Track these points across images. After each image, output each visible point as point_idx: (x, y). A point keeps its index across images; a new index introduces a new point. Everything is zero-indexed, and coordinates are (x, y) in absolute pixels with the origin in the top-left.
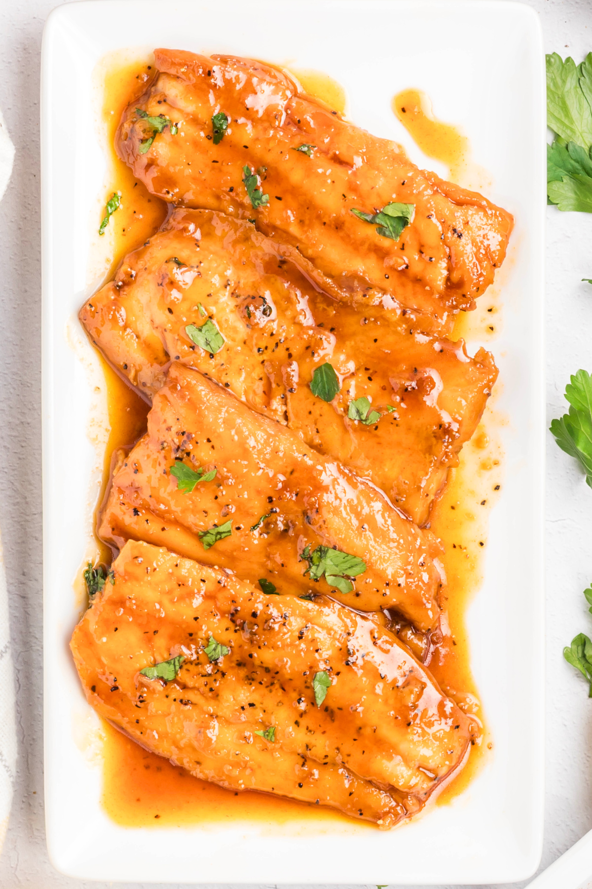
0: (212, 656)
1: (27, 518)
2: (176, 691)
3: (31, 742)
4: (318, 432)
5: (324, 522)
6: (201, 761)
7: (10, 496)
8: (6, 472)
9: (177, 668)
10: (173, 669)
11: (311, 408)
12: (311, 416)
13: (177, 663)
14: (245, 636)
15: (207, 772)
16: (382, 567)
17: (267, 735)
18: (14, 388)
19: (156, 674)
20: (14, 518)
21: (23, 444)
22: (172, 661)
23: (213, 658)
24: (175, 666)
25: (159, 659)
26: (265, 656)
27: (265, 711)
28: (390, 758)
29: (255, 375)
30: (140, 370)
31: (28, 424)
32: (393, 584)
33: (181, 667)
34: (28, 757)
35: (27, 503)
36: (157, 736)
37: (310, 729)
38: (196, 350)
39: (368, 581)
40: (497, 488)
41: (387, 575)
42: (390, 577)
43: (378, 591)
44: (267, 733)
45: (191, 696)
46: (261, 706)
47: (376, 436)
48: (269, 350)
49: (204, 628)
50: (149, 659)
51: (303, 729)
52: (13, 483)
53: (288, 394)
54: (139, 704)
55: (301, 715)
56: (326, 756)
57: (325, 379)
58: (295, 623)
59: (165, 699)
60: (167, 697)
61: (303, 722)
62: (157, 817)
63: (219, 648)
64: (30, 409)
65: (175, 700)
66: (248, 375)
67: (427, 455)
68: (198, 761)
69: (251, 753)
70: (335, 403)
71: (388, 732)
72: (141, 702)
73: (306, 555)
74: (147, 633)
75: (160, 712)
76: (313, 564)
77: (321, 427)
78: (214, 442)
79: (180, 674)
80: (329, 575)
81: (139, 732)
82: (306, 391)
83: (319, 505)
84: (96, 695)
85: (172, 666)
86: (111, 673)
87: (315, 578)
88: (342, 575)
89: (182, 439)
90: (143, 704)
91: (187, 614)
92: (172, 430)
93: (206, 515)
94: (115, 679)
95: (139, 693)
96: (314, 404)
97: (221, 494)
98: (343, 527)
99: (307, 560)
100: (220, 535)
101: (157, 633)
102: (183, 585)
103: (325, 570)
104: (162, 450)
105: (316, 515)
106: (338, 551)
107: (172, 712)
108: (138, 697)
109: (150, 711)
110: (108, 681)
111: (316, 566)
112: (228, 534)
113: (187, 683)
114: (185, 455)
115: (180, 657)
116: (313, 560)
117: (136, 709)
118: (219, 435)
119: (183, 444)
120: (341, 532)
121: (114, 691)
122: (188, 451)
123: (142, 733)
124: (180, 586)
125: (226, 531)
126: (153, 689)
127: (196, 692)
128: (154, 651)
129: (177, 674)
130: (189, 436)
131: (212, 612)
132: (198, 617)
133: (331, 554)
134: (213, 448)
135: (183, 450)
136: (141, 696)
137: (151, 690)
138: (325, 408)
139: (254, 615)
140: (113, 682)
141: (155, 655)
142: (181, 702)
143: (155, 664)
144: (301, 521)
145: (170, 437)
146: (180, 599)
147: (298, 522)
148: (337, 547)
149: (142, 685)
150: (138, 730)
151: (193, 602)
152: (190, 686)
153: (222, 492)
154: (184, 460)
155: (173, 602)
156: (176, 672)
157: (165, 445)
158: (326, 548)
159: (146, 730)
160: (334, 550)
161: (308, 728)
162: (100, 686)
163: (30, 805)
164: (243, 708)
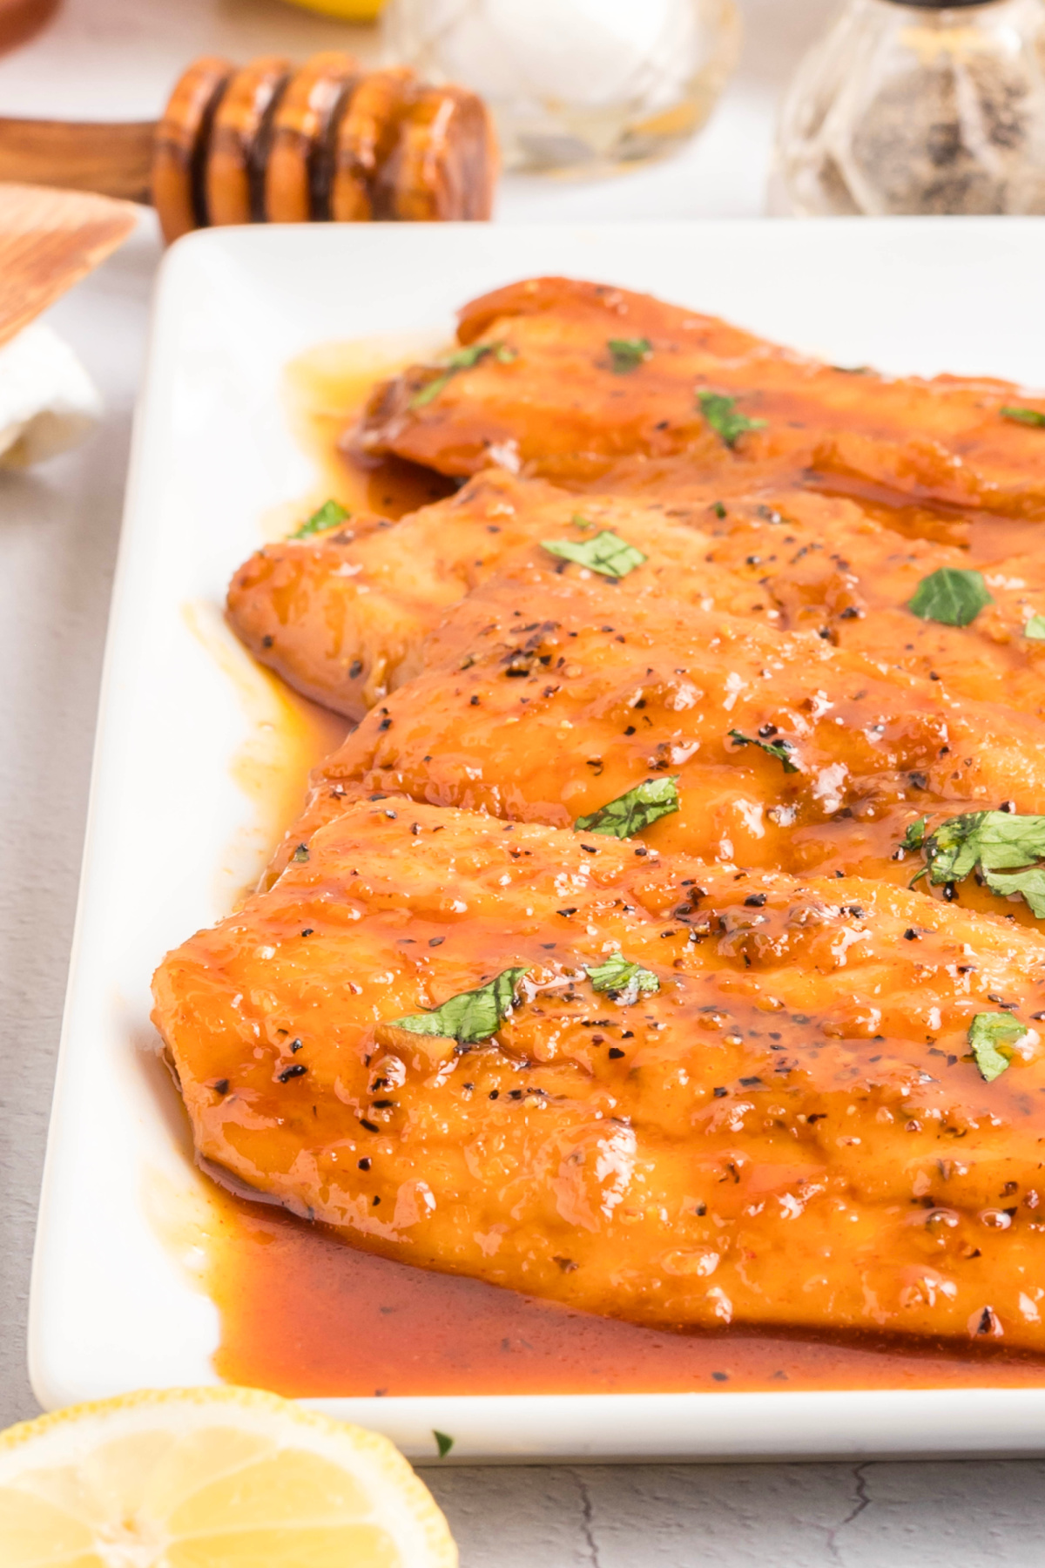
2: (501, 1072)
4: (935, 678)
5: (969, 763)
6: (574, 1258)
9: (506, 1000)
10: (493, 1004)
11: (912, 640)
12: (913, 653)
13: (504, 989)
14: (726, 947)
18: (11, 842)
19: (436, 1027)
22: (490, 989)
24: (498, 998)
25: (441, 994)
29: (743, 602)
30: (401, 659)
33: (518, 1003)
36: (430, 1199)
38: (568, 569)
45: (546, 1078)
48: (782, 562)
49: (592, 931)
50: (412, 998)
53: (843, 629)
54: (373, 1115)
56: (1010, 1187)
57: (950, 586)
59: (467, 1096)
60: (468, 1086)
65: (494, 1095)
66: (722, 604)
68: (565, 1256)
70: (982, 623)
72: (382, 1104)
73: (914, 837)
74: (411, 941)
75: (445, 1126)
76: (941, 852)
77: (938, 671)
78: (621, 630)
79: (512, 1022)
80: (994, 871)
81: (364, 1200)
82: (897, 614)
83: (950, 733)
84: (228, 1098)
85: (488, 1001)
86: (284, 1032)
87: (950, 878)
88: (1033, 862)
89: (529, 636)
90: (386, 1116)
91: (534, 905)
92: (499, 627)
93: (598, 770)
94: (295, 1048)
95: (373, 1075)
96: (921, 633)
97: (646, 723)
98: (1027, 765)
99: (918, 847)
100: (643, 813)
101: (441, 943)
102: (527, 853)
103: (978, 861)
104: (465, 668)
105: (942, 758)
106: (1017, 813)
107: (486, 1121)
108: (371, 1082)
109: (407, 1129)
110: (275, 1054)
111: (950, 855)
112: (668, 809)
113: (535, 1049)
114: (537, 662)
115: (515, 970)
116: (939, 842)
117: (362, 1131)
118: (638, 619)
119: (530, 643)
120: (1022, 773)
121: (292, 1081)
122: (544, 654)
123: (377, 1201)
124: (515, 855)
125: (662, 800)
126: (425, 1059)
127: (563, 1068)
128: (430, 979)
129: (506, 1020)
130: (550, 627)
131: (618, 902)
132: (572, 911)
133: (995, 819)
134: (622, 640)
135: (529, 655)
136: (381, 1082)
137: (416, 1064)
138: (954, 637)
139: (754, 903)
140: (289, 1053)
141: (433, 987)
142: (516, 1095)
143: (434, 1008)
144: (893, 785)
145: (491, 642)
146: (518, 880)
147: (885, 786)
148: (1012, 806)
149: (388, 1049)
150: (363, 1191)
151: (557, 884)
152: (543, 1060)
153: (646, 718)
154: (533, 672)
155: (496, 887)
156: (499, 1011)
157: (477, 657)
158: (979, 815)
159: (395, 1186)
160: (1004, 814)
161: (943, 1124)
162: (245, 1078)
164: (721, 1091)
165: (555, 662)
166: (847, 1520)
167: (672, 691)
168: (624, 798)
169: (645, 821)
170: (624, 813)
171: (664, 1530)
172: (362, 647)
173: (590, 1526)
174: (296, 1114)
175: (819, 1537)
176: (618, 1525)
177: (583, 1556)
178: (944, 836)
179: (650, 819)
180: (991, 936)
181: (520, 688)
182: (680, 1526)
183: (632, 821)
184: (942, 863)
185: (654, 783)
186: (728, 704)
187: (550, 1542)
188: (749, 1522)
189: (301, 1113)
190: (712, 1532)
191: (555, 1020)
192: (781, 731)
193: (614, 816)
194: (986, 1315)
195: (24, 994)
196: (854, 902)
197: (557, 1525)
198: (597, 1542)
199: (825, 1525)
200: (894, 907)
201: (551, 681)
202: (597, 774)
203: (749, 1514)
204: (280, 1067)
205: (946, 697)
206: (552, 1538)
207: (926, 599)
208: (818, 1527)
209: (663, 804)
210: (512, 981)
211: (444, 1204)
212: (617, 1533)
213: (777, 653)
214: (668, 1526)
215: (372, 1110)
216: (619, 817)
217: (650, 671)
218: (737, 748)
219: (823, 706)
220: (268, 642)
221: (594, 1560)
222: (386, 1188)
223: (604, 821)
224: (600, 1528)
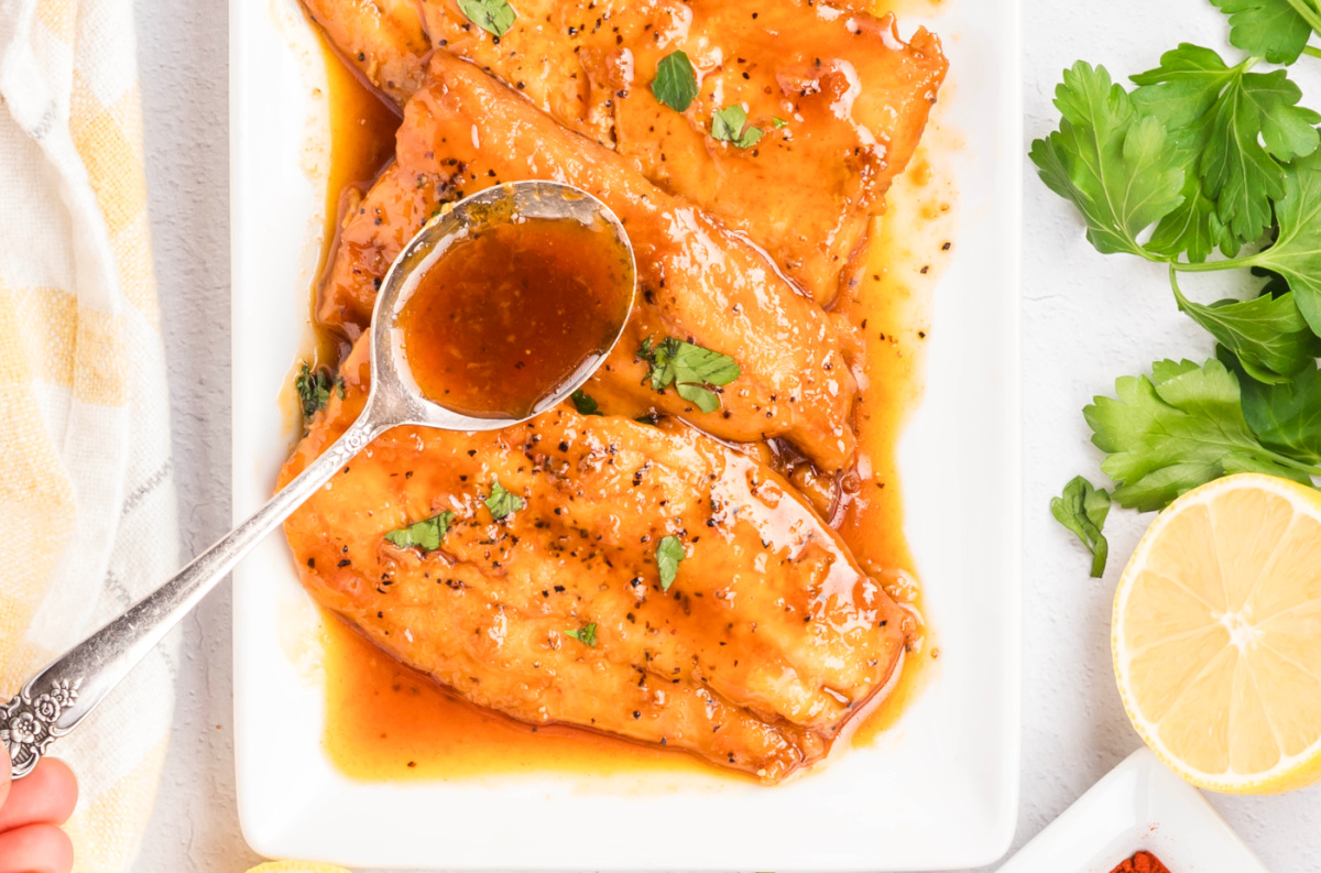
0: (497, 511)
1: (207, 294)
2: (442, 567)
3: (213, 648)
4: (663, 158)
5: (674, 300)
6: (479, 677)
7: (179, 260)
8: (173, 224)
9: (443, 530)
10: (437, 532)
11: (652, 121)
12: (653, 135)
13: (443, 524)
14: (549, 480)
15: (489, 690)
16: (764, 371)
17: (584, 637)
18: (186, 91)
19: (409, 540)
20: (185, 293)
21: (200, 179)
22: (435, 520)
23: (498, 515)
24: (439, 527)
25: (413, 517)
26: (579, 511)
27: (579, 598)
28: (778, 672)
29: (565, 70)
30: (385, 63)
31: (208, 146)
32: (782, 398)
33: (448, 530)
34: (208, 670)
35: (206, 270)
36: (410, 639)
37: (651, 626)
38: (472, 31)
39: (742, 393)
40: (946, 246)
41: (774, 384)
42: (777, 387)
43: (758, 408)
44: (584, 634)
45: (465, 575)
46: (574, 590)
47: (756, 166)
48: (587, 32)
49: (485, 468)
50: (399, 517)
51: (642, 628)
52: (183, 240)
53: (617, 100)
54: (382, 587)
55: (638, 605)
56: (677, 670)
57: (675, 76)
58: (628, 461)
59: (424, 580)
60: (427, 576)
61: (641, 615)
62: (411, 764)
63: (508, 498)
64: (211, 124)
65: (439, 581)
66: (555, 69)
67: (836, 197)
68: (474, 676)
69: (558, 663)
70: (690, 113)
71: (778, 634)
72: (386, 583)
73: (645, 351)
74: (397, 474)
76: (657, 366)
77: (668, 152)
78: (499, 176)
79: (447, 540)
80: (682, 384)
81: (383, 631)
82: (645, 94)
83: (666, 273)
84: (315, 571)
85: (435, 528)
86: (339, 539)
87: (660, 387)
88: (702, 383)
89: (450, 171)
90: (389, 588)
91: (456, 448)
92: (435, 157)
94: (344, 548)
95: (382, 570)
96: (658, 116)
98: (703, 307)
99: (647, 359)
101: (412, 474)
103: (675, 376)
104: (418, 187)
105: (661, 289)
106: (696, 345)
107: (435, 598)
108: (381, 574)
109: (400, 598)
111: (662, 368)
113: (458, 554)
114: (456, 196)
115: (447, 512)
116: (657, 358)
117: (378, 595)
118: (508, 165)
119: (452, 181)
120: (700, 316)
121: (344, 568)
122: (459, 190)
123: (387, 632)
126: (405, 564)
127: (470, 567)
128: (406, 504)
129: (443, 539)
130: (461, 166)
131: (497, 442)
132: (474, 451)
133: (685, 349)
135: (451, 189)
136: (386, 574)
137: (402, 563)
138: (675, 121)
139: (563, 447)
140: (341, 552)
141: (409, 510)
142: (449, 583)
143: (409, 525)
148: (694, 339)
150: (381, 627)
152: (462, 560)
156: (440, 535)
158: (677, 342)
159: (394, 628)
160: (689, 345)
161: (648, 626)
162: (322, 560)
163: (211, 746)
164: (545, 594)
172: (364, 47)
178: (659, 354)
184: (657, 373)
196: (611, 440)
200: (631, 442)
204: (338, 560)
207: (661, 80)
210: (445, 519)
222: (390, 628)
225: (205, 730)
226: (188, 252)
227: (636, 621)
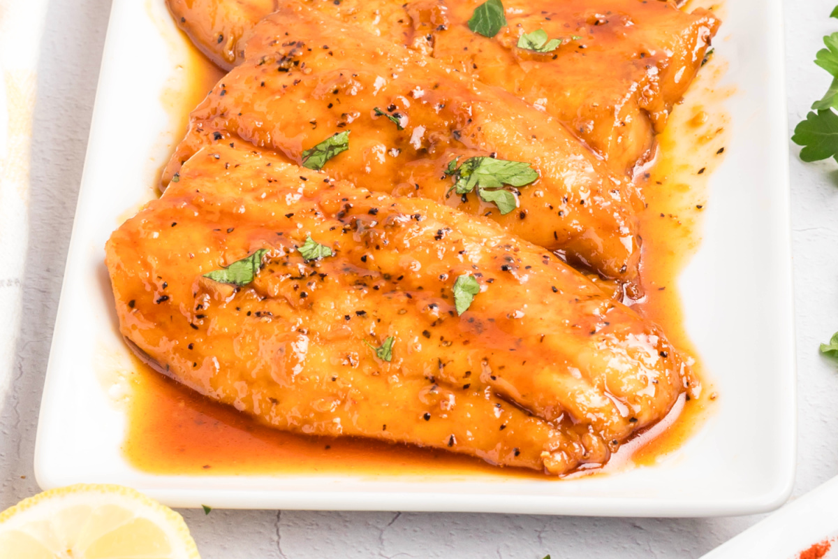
0: (308, 255)
2: (253, 302)
3: (29, 428)
4: (475, 67)
5: (480, 129)
6: (278, 399)
7: (42, 201)
8: (41, 181)
9: (257, 265)
10: (251, 268)
11: (467, 45)
12: (467, 52)
13: (257, 261)
14: (357, 237)
15: (287, 414)
16: (557, 176)
17: (381, 353)
18: (67, 111)
19: (225, 277)
22: (251, 259)
23: (309, 257)
24: (254, 264)
25: (230, 259)
26: (387, 260)
27: (379, 320)
28: (564, 371)
29: (394, 18)
30: (240, 36)
32: (574, 200)
33: (262, 267)
34: (20, 440)
36: (217, 365)
37: (445, 339)
39: (537, 193)
40: (721, 151)
41: (566, 188)
42: (569, 189)
43: (551, 208)
44: (381, 350)
45: (272, 306)
46: (374, 314)
47: (557, 66)
49: (300, 226)
50: (217, 261)
51: (435, 341)
52: (48, 190)
53: (437, 36)
54: (196, 322)
55: (434, 325)
56: (468, 373)
57: (487, 14)
59: (237, 314)
60: (238, 309)
61: (436, 332)
62: (206, 467)
63: (319, 248)
65: (249, 314)
66: (385, 19)
68: (274, 397)
69: (354, 380)
70: (500, 37)
71: (561, 341)
72: (200, 317)
73: (451, 169)
74: (219, 230)
75: (226, 329)
76: (462, 178)
77: (478, 64)
78: (332, 49)
79: (259, 276)
80: (485, 189)
81: (190, 364)
82: (462, 28)
83: (473, 112)
84: (135, 310)
85: (249, 265)
86: (160, 278)
87: (464, 192)
88: (502, 186)
89: (290, 49)
90: (202, 322)
91: (276, 211)
92: (277, 42)
93: (314, 126)
94: (165, 286)
95: (197, 302)
96: (472, 41)
97: (337, 102)
98: (505, 132)
99: (453, 174)
100: (333, 150)
101: (232, 230)
102: (276, 181)
103: (477, 183)
104: (261, 64)
105: (468, 125)
106: (497, 158)
107: (244, 328)
108: (195, 307)
109: (210, 329)
110: (155, 288)
111: (466, 179)
112: (344, 148)
113: (268, 290)
114: (293, 64)
115: (262, 250)
116: (462, 172)
117: (191, 329)
118: (340, 42)
119: (290, 54)
120: (502, 137)
121: (162, 303)
122: (296, 60)
123: (195, 365)
124: (270, 181)
125: (341, 144)
126: (220, 295)
127: (280, 301)
128: (225, 251)
129: (256, 275)
130: (300, 45)
131: (313, 210)
132: (292, 215)
133: (488, 161)
134: (331, 54)
135: (290, 60)
136: (200, 306)
137: (216, 297)
138: (486, 44)
139: (373, 212)
140: (161, 289)
141: (227, 255)
142: (258, 314)
143: (226, 266)
144: (445, 139)
145: (273, 50)
146: (269, 196)
147: (442, 138)
148: (496, 155)
149: (204, 290)
150: (190, 360)
151: (287, 199)
152: (272, 296)
153: (338, 100)
154: (290, 70)
155: (259, 199)
156: (254, 271)
157: (266, 59)
158: (481, 158)
159: (203, 357)
160: (492, 159)
161: (442, 339)
162: (142, 300)
163: (14, 489)
164: (347, 317)
165: (301, 64)
166: (390, 524)
167: (350, 87)
168: (324, 142)
169: (333, 154)
170: (324, 150)
171: (310, 527)
172: (224, 28)
173: (279, 524)
174: (163, 319)
175: (376, 533)
176: (291, 524)
177: (273, 541)
178: (464, 168)
179: (336, 153)
180: (477, 231)
181: (284, 79)
182: (317, 525)
183: (327, 153)
184: (462, 183)
185: (339, 135)
186: (375, 93)
187: (260, 532)
188: (347, 524)
189: (164, 318)
190: (330, 529)
191: (277, 278)
192: (397, 107)
193: (320, 151)
194: (452, 439)
195: (64, 203)
196: (417, 211)
197: (264, 523)
198: (281, 533)
199: (379, 526)
200: (435, 214)
201: (297, 76)
202: (314, 129)
203: (348, 519)
204: (157, 297)
205: (475, 88)
206: (262, 530)
207: (476, 20)
208: (377, 528)
209: (342, 146)
210: (260, 255)
211: (223, 368)
212: (290, 528)
213: (401, 63)
214: (312, 525)
215: (196, 319)
216: (321, 151)
217: (341, 75)
218: (377, 117)
219: (418, 93)
220: (183, 20)
221: (278, 543)
222: (199, 358)
223: (315, 153)
224: (283, 525)
225: (9, 479)
226: (50, 197)
227: (431, 337)
